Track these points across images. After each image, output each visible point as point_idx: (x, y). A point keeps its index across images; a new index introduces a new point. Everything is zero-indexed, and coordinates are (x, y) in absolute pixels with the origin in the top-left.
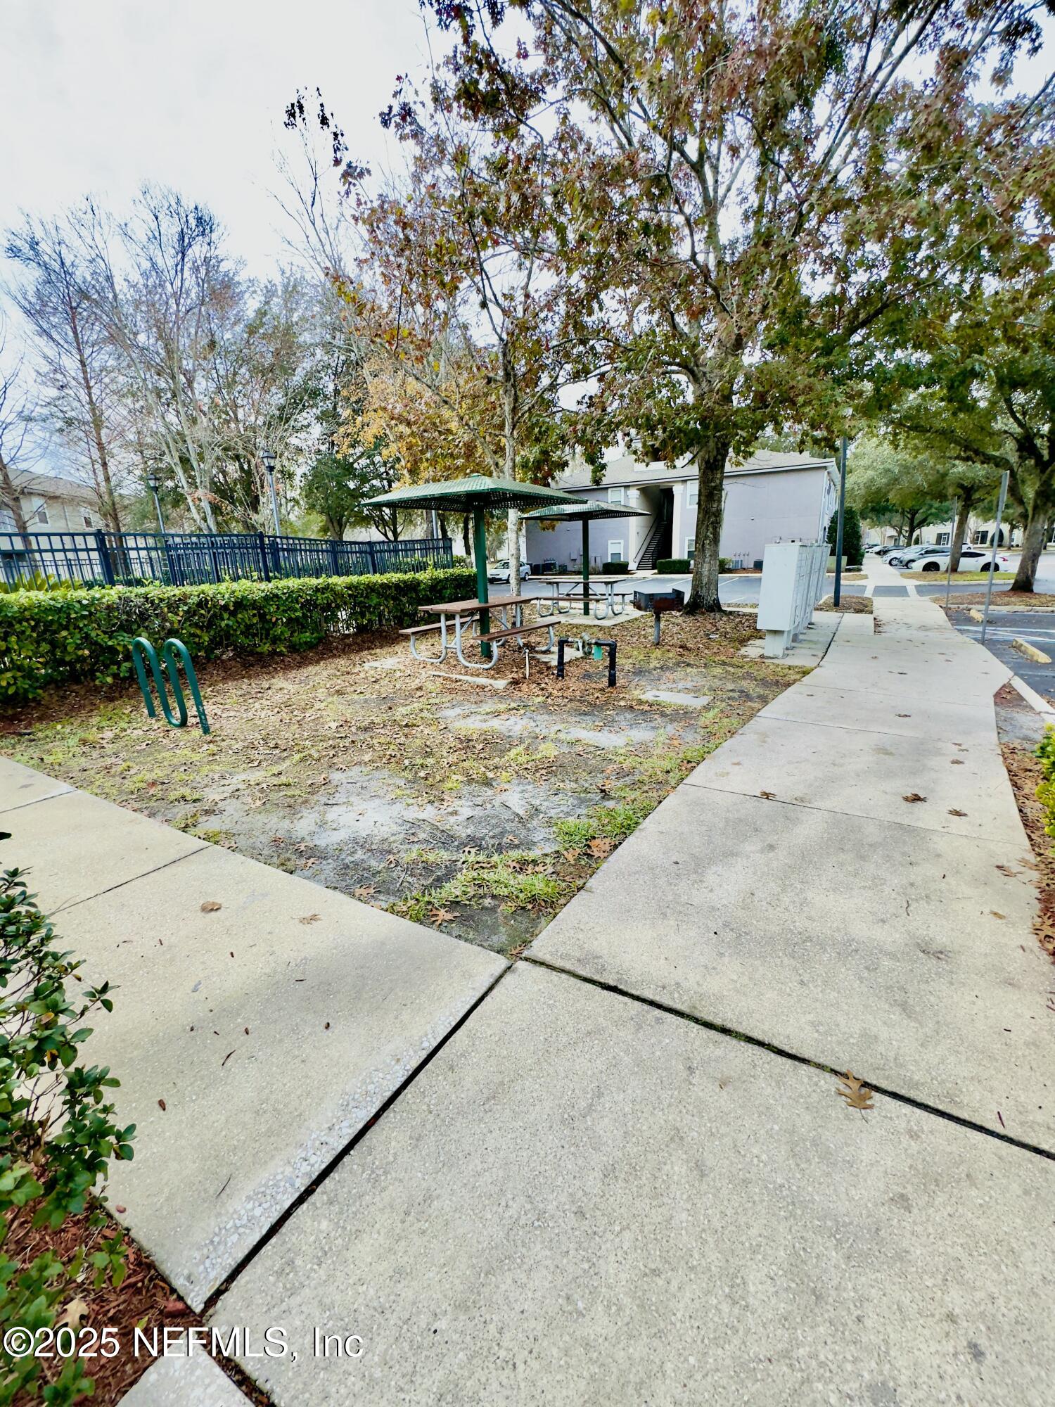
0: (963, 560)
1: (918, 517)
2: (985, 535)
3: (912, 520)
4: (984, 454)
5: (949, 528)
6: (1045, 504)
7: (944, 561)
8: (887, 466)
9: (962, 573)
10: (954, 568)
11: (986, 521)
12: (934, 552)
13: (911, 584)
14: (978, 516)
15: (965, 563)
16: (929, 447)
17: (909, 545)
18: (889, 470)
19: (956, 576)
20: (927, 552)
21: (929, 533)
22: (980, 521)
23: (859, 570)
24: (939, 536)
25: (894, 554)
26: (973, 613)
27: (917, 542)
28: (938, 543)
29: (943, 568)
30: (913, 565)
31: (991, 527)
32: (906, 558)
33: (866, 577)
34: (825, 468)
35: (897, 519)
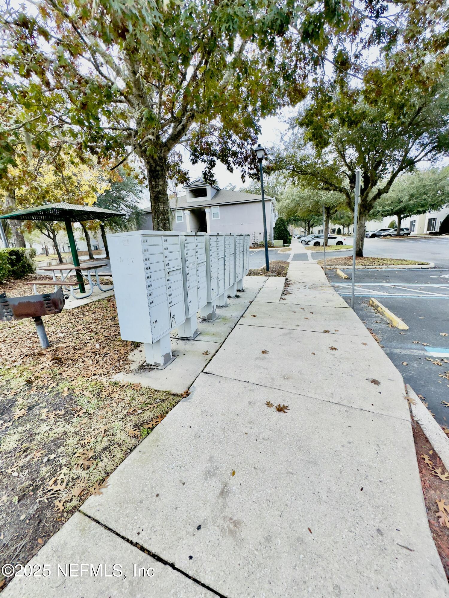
0: (329, 240)
1: (311, 223)
2: (334, 230)
3: (309, 224)
4: (335, 186)
5: (322, 228)
6: (365, 211)
7: (322, 241)
8: (294, 197)
9: (329, 246)
10: (326, 244)
11: (334, 224)
12: (317, 237)
13: (309, 252)
14: (332, 223)
15: (330, 242)
16: (309, 184)
17: (309, 234)
18: (294, 200)
19: (327, 248)
20: (315, 237)
21: (316, 230)
22: (333, 225)
23: (288, 246)
24: (319, 231)
25: (303, 238)
26: (339, 272)
27: (312, 233)
28: (319, 234)
29: (321, 244)
30: (309, 243)
31: (337, 227)
32: (307, 240)
33: (291, 249)
34: (270, 200)
35: (303, 224)
